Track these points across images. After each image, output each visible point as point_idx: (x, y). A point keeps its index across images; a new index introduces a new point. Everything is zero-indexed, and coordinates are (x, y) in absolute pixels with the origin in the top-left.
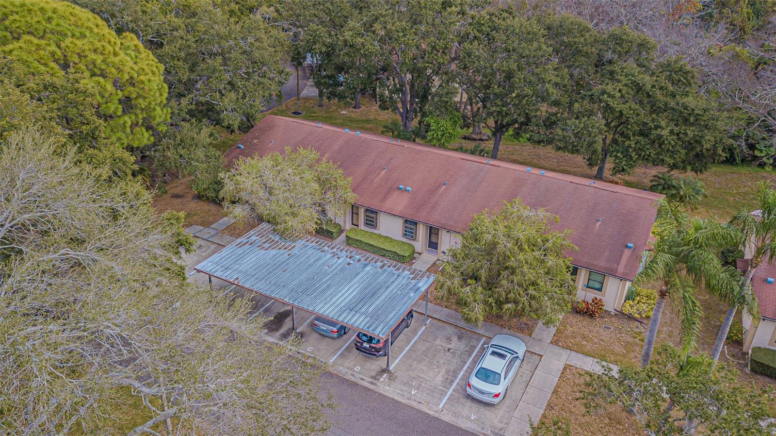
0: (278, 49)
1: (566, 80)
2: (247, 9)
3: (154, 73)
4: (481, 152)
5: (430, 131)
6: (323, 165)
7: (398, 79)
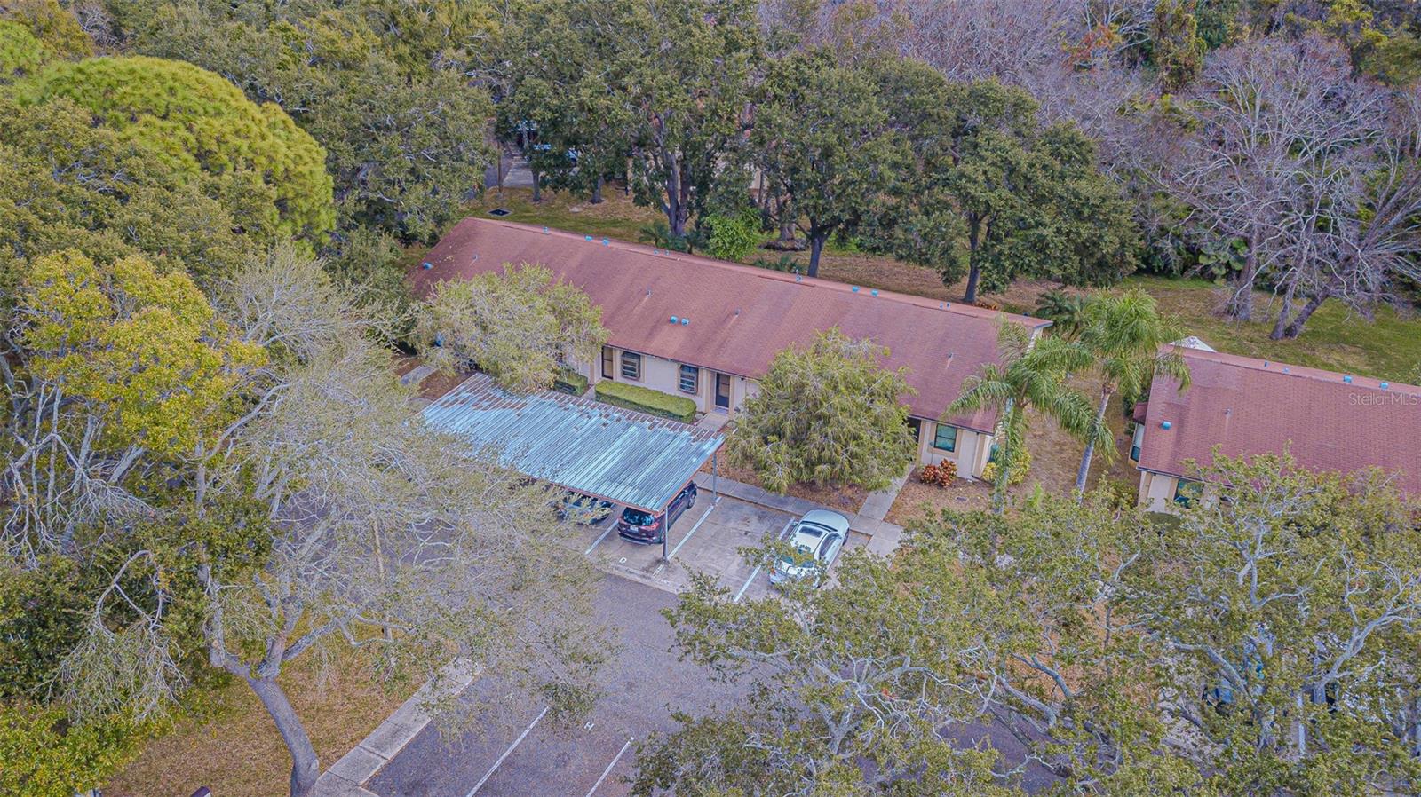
0: (479, 117)
1: (910, 158)
2: (422, 52)
3: (315, 161)
4: (791, 268)
5: (714, 237)
6: (560, 290)
7: (662, 158)
